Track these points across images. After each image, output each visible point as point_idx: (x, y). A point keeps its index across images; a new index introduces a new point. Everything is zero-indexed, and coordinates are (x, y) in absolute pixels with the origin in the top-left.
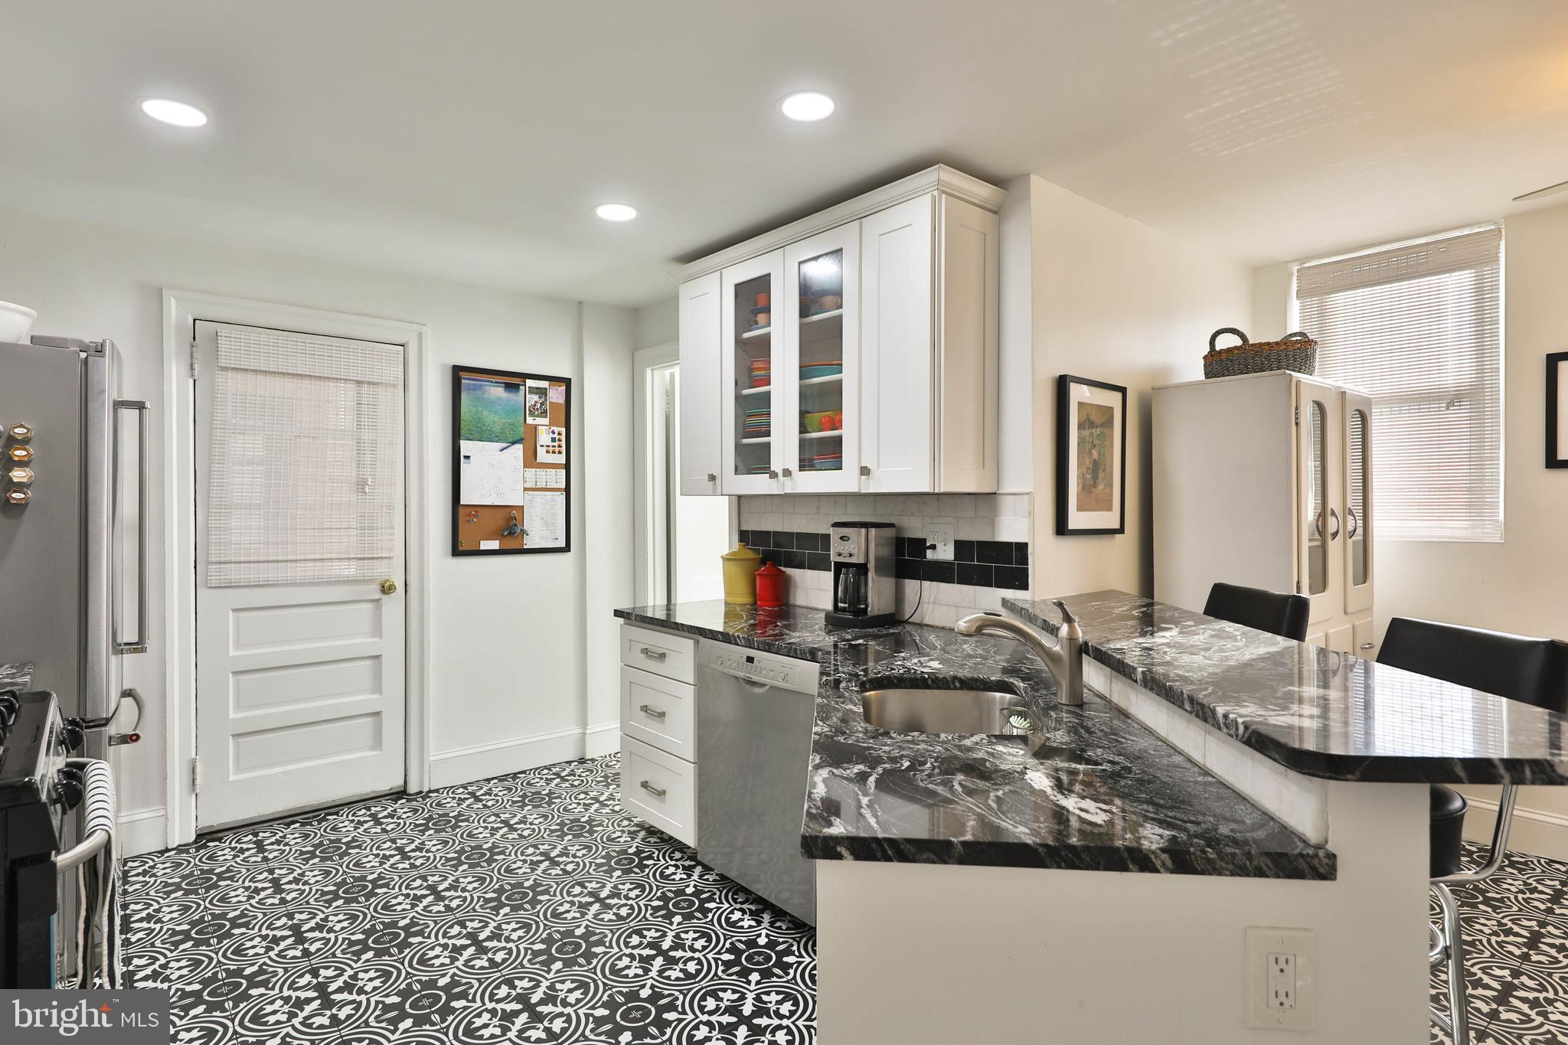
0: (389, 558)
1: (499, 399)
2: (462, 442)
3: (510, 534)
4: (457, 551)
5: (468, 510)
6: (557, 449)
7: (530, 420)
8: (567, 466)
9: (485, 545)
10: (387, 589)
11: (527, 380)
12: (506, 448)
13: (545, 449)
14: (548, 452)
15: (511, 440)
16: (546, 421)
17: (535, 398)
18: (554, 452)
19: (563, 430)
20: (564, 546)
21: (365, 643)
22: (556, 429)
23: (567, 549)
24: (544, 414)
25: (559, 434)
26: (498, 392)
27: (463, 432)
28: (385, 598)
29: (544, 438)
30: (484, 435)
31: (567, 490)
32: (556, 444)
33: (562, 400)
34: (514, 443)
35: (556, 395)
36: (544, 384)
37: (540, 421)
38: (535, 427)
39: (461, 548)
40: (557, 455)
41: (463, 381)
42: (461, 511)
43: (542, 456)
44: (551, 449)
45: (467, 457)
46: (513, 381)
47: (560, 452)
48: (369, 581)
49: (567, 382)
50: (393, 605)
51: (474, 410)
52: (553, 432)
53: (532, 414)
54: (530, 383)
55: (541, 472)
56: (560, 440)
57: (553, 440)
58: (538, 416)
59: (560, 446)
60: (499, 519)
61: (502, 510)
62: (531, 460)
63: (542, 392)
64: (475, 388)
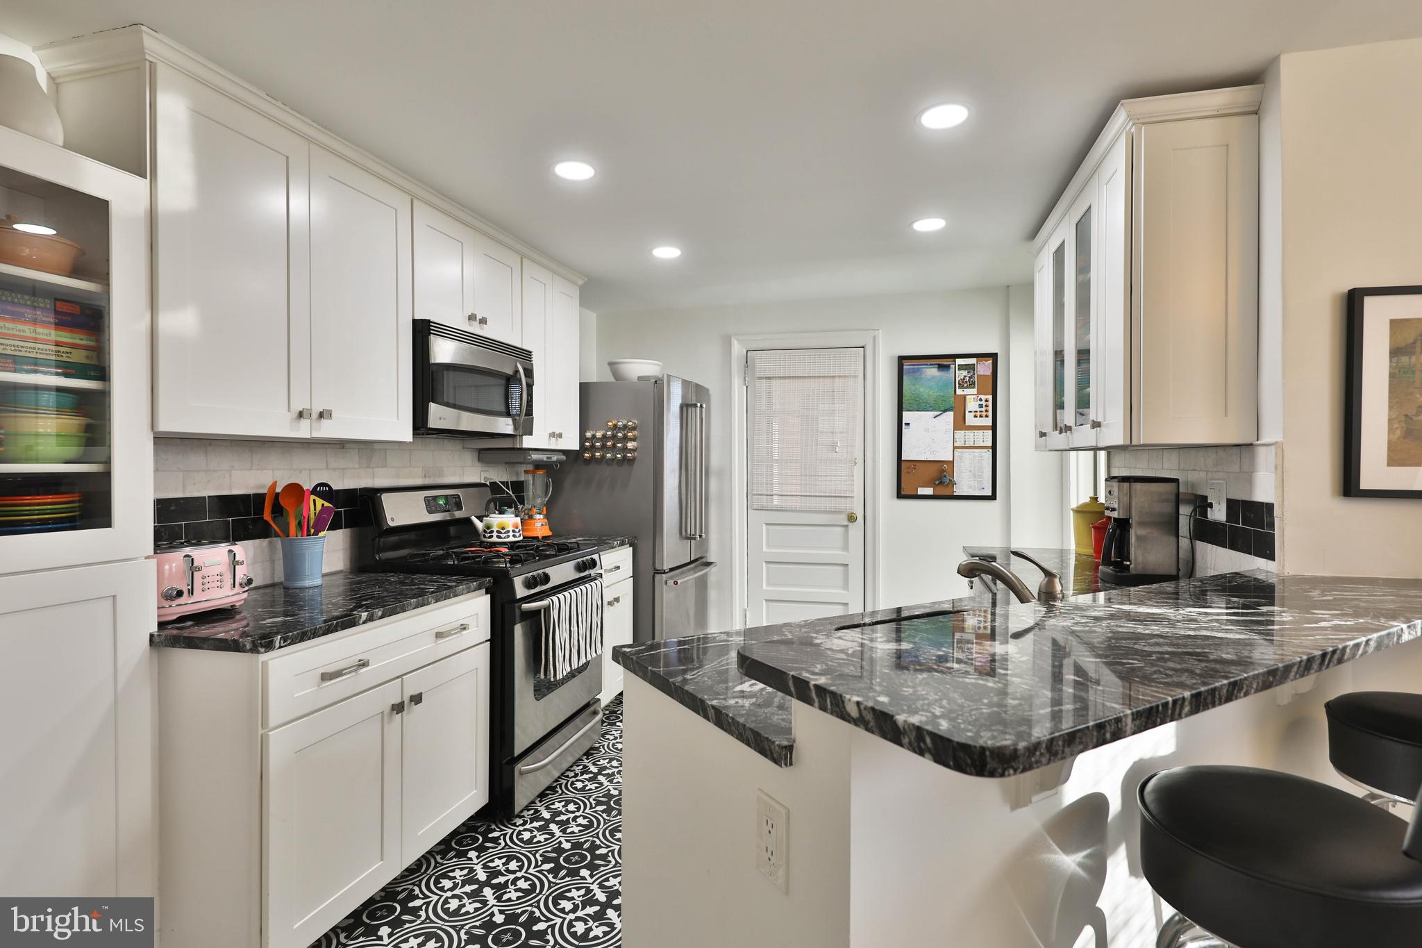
0: (851, 497)
1: (934, 377)
2: (904, 413)
3: (941, 483)
4: (900, 495)
5: (908, 464)
6: (984, 414)
7: (959, 392)
8: (994, 428)
9: (921, 491)
10: (852, 518)
11: (957, 360)
12: (939, 415)
13: (973, 414)
14: (975, 416)
15: (943, 409)
16: (974, 391)
17: (965, 373)
18: (981, 416)
19: (990, 397)
20: (991, 494)
21: (837, 554)
22: (983, 397)
23: (993, 497)
24: (972, 385)
25: (986, 401)
26: (932, 372)
27: (904, 406)
28: (850, 524)
29: (972, 405)
30: (921, 406)
31: (994, 447)
32: (983, 409)
33: (989, 372)
34: (945, 411)
35: (984, 368)
36: (973, 361)
37: (967, 391)
38: (964, 397)
39: (903, 493)
40: (984, 418)
41: (904, 367)
42: (904, 466)
43: (970, 419)
44: (978, 414)
45: (907, 424)
46: (943, 361)
47: (987, 416)
48: (840, 512)
49: (994, 356)
50: (856, 531)
51: (913, 388)
52: (981, 400)
53: (961, 386)
54: (959, 361)
55: (970, 434)
56: (986, 406)
57: (981, 406)
58: (967, 388)
59: (986, 411)
60: (933, 471)
61: (935, 464)
62: (960, 424)
63: (970, 368)
64: (914, 371)
